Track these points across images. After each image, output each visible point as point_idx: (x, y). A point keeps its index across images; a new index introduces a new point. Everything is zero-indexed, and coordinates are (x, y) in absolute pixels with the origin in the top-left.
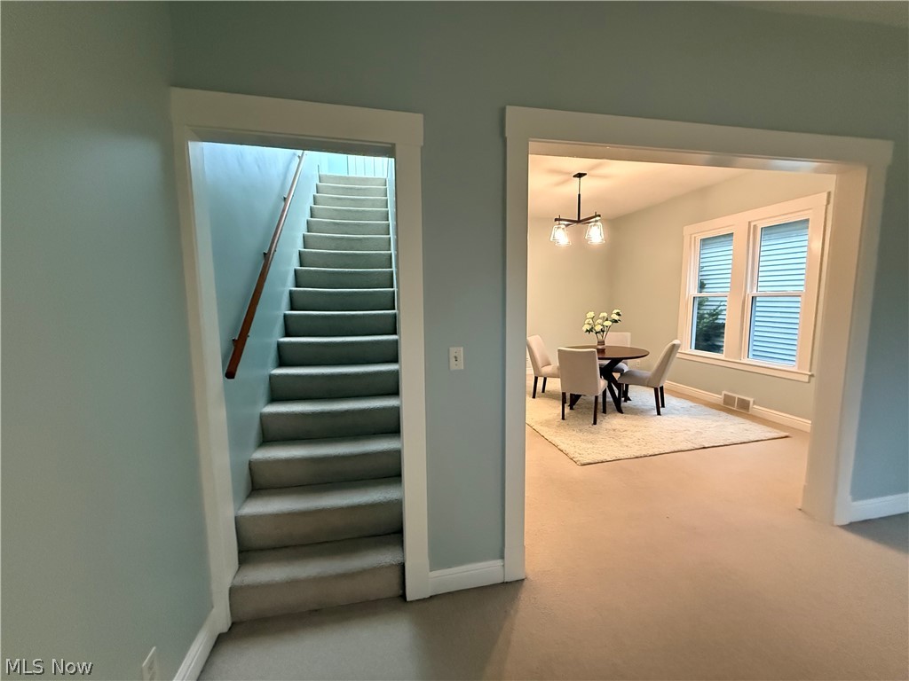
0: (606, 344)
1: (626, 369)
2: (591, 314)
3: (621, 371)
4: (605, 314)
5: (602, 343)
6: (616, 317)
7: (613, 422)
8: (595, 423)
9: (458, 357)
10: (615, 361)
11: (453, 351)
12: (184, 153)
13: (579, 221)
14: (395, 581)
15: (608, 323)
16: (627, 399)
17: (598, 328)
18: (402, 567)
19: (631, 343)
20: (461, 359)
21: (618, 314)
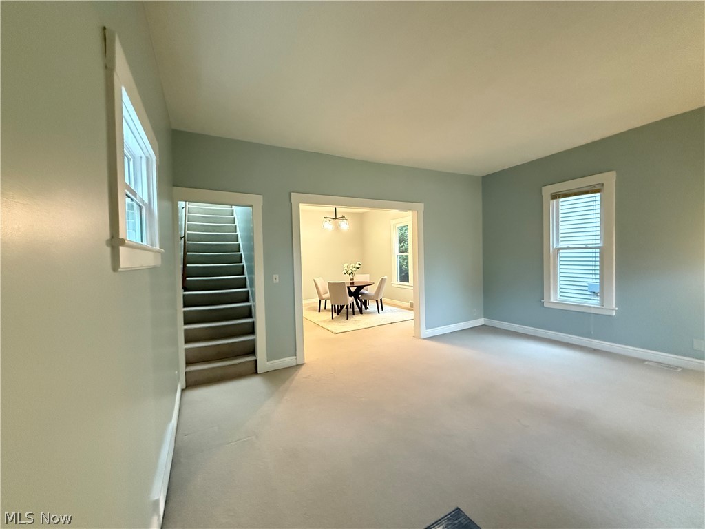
0: (354, 281)
1: (366, 292)
2: (346, 265)
3: (362, 294)
4: (353, 265)
5: (352, 279)
6: (358, 266)
7: (358, 317)
8: (347, 319)
9: (276, 279)
10: (360, 288)
11: (274, 276)
12: (177, 205)
13: (336, 218)
14: (254, 366)
15: (355, 269)
16: (366, 308)
17: (350, 272)
18: (256, 361)
19: (370, 279)
20: (278, 279)
21: (359, 264)
